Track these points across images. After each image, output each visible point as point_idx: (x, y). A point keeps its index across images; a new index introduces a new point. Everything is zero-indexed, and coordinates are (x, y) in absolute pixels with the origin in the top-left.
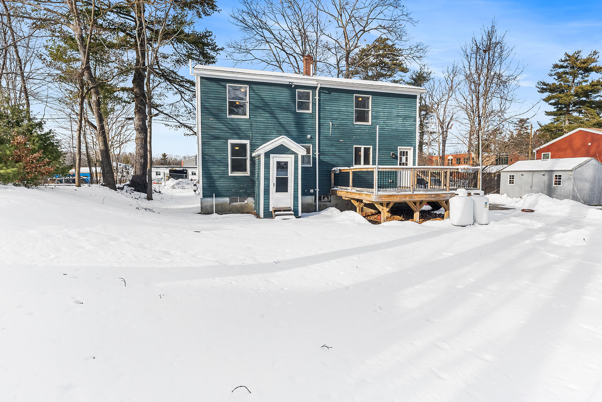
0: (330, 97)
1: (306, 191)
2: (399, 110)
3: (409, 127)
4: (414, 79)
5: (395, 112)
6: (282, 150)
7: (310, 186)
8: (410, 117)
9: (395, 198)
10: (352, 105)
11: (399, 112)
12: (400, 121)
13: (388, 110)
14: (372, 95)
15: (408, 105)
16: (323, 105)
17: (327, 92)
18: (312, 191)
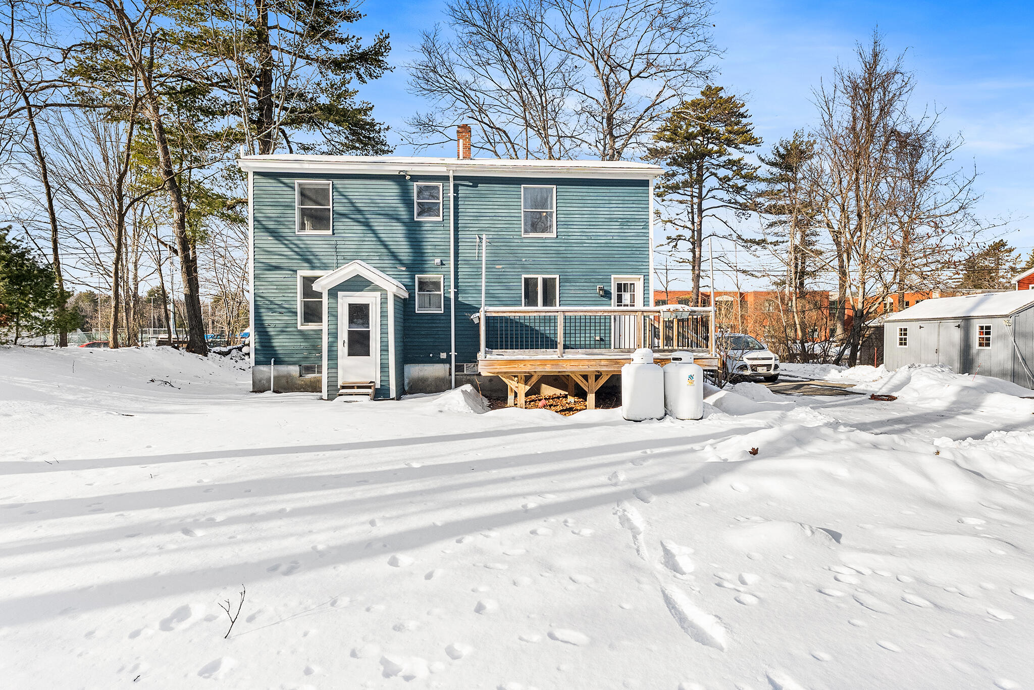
0: (477, 192)
1: (431, 355)
2: (613, 209)
3: (633, 238)
4: (780, 156)
5: (604, 212)
6: (357, 284)
7: (440, 348)
8: (635, 220)
9: (522, 366)
10: (519, 204)
11: (612, 213)
12: (615, 228)
13: (590, 209)
14: (557, 185)
15: (631, 198)
16: (462, 207)
17: (471, 184)
18: (443, 356)
